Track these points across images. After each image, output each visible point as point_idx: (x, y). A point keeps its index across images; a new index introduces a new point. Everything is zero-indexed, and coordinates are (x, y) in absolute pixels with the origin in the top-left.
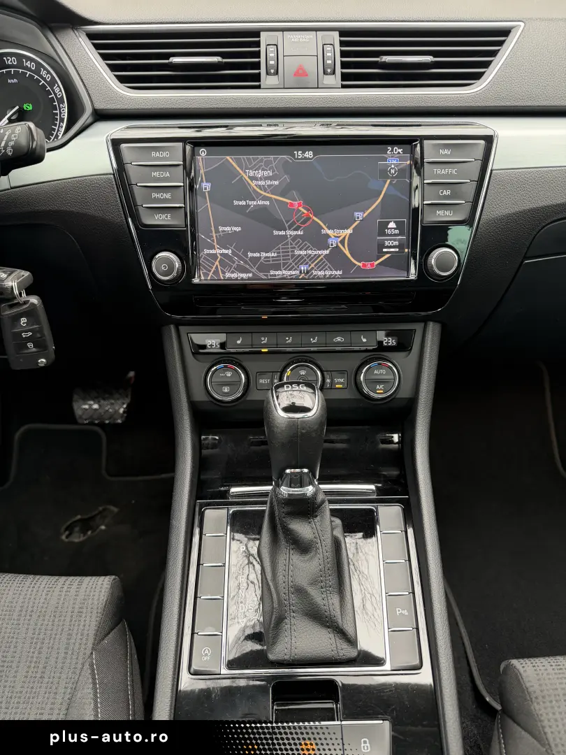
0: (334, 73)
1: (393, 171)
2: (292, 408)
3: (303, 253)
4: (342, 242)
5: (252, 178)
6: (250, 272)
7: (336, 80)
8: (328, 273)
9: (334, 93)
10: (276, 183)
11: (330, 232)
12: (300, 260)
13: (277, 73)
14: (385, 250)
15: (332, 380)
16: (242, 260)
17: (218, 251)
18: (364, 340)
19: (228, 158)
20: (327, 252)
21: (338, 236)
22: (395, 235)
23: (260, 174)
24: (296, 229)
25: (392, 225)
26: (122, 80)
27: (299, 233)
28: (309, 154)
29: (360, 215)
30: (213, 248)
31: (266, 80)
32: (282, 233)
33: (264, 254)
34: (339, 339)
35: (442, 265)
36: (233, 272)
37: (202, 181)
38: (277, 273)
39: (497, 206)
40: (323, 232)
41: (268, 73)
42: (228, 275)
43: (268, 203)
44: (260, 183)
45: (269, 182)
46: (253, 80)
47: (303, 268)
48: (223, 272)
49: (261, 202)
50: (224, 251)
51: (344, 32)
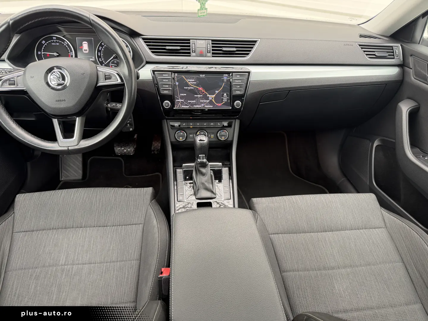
0: (210, 52)
1: (225, 81)
2: (201, 140)
3: (202, 101)
4: (213, 98)
5: (189, 82)
6: (188, 106)
7: (210, 55)
8: (209, 106)
9: (210, 58)
10: (195, 83)
11: (209, 96)
12: (202, 103)
13: (195, 52)
14: (223, 101)
15: (210, 136)
16: (186, 102)
17: (180, 100)
18: (219, 124)
19: (183, 76)
20: (209, 101)
21: (211, 97)
22: (226, 97)
23: (191, 80)
24: (200, 95)
25: (225, 94)
26: (153, 52)
27: (202, 96)
28: (204, 75)
29: (217, 92)
30: (179, 99)
31: (192, 54)
32: (197, 96)
33: (192, 101)
34: (212, 124)
35: (238, 105)
36: (184, 106)
37: (176, 82)
38: (196, 106)
39: (251, 90)
40: (208, 96)
41: (193, 52)
42: (183, 107)
43: (193, 88)
44: (192, 83)
45: (193, 83)
46: (188, 54)
47: (202, 105)
48: (181, 106)
49: (191, 88)
50: (182, 100)
51: (212, 41)
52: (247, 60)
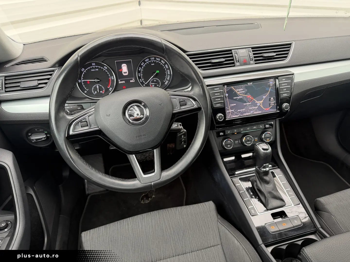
0: (252, 60)
1: (271, 85)
3: (251, 108)
4: (261, 104)
5: (238, 91)
6: (238, 115)
7: (253, 62)
8: (258, 113)
9: (253, 66)
10: (244, 92)
12: (251, 110)
13: (239, 61)
14: (271, 105)
15: (254, 139)
16: (237, 112)
17: (230, 111)
18: (261, 127)
19: (232, 87)
20: (257, 107)
21: (259, 103)
22: (273, 101)
23: (240, 90)
24: (249, 103)
25: (272, 98)
26: (199, 67)
27: (250, 103)
28: (251, 83)
29: (264, 97)
30: (229, 110)
31: (237, 64)
32: (246, 104)
33: (242, 110)
34: (255, 127)
35: (286, 107)
36: (234, 116)
37: (226, 94)
38: (245, 114)
39: (296, 92)
40: (256, 102)
41: (236, 62)
42: (233, 117)
43: (242, 97)
44: (240, 92)
45: (242, 92)
46: (233, 64)
47: (252, 112)
48: (232, 116)
49: (240, 97)
50: (232, 111)
51: (252, 48)
52: (287, 63)
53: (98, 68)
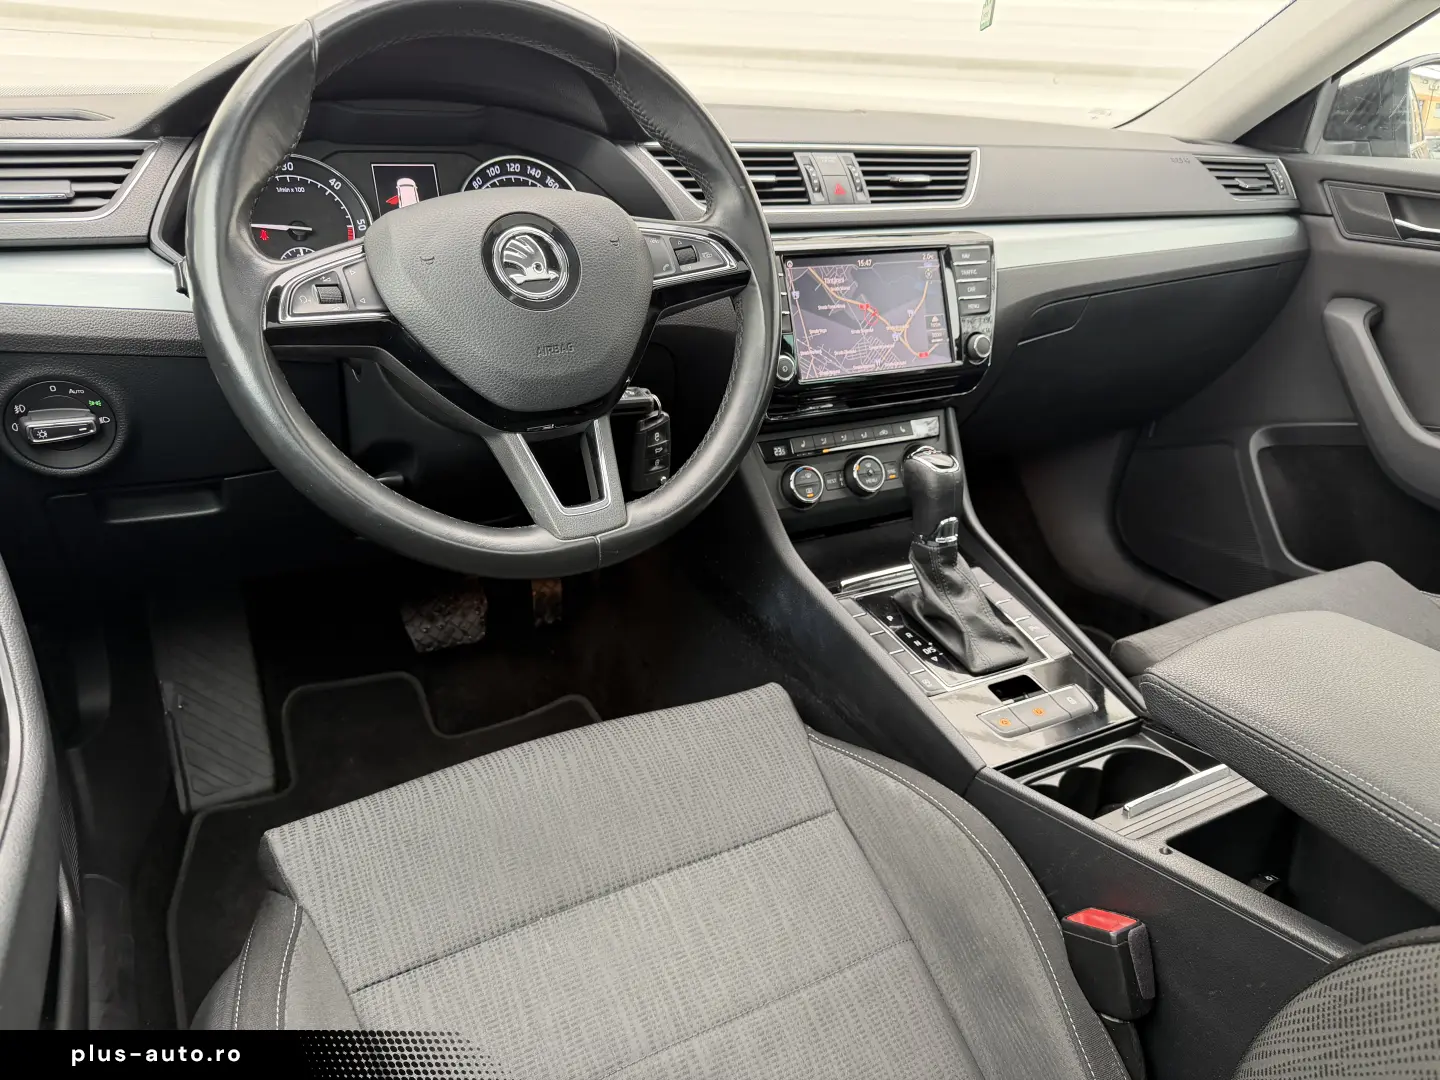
0: (862, 190)
1: (929, 274)
3: (876, 348)
4: (902, 336)
5: (830, 285)
6: (837, 369)
7: (864, 197)
8: (896, 364)
9: (867, 208)
10: (848, 288)
11: (892, 328)
12: (875, 355)
13: (820, 190)
14: (933, 341)
16: (831, 358)
17: (811, 352)
18: (903, 431)
19: (809, 268)
20: (893, 346)
21: (898, 332)
22: (939, 328)
23: (835, 281)
24: (867, 328)
25: (935, 319)
26: (694, 195)
27: (870, 330)
28: (868, 262)
29: (911, 313)
30: (807, 349)
31: (815, 197)
32: (858, 332)
33: (847, 352)
34: (884, 432)
35: (982, 348)
36: (824, 371)
37: (791, 290)
38: (859, 367)
40: (888, 328)
41: (814, 191)
42: (821, 373)
43: (844, 306)
44: (837, 289)
45: (842, 288)
46: (804, 197)
47: (878, 361)
48: (818, 372)
49: (839, 306)
50: (817, 352)
51: (858, 154)
52: (968, 209)
53: (303, 183)
